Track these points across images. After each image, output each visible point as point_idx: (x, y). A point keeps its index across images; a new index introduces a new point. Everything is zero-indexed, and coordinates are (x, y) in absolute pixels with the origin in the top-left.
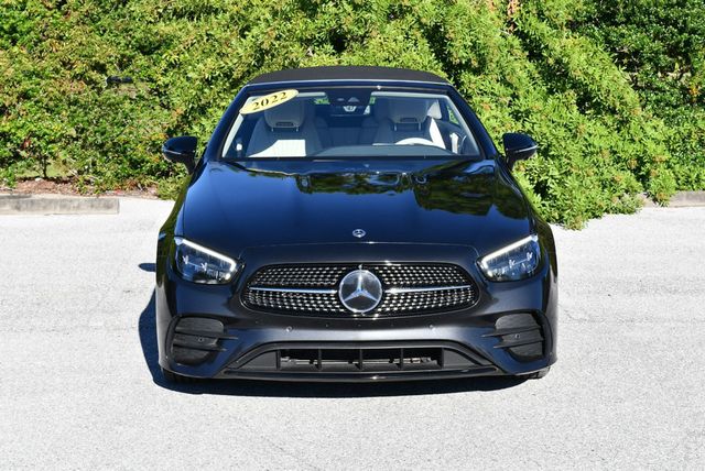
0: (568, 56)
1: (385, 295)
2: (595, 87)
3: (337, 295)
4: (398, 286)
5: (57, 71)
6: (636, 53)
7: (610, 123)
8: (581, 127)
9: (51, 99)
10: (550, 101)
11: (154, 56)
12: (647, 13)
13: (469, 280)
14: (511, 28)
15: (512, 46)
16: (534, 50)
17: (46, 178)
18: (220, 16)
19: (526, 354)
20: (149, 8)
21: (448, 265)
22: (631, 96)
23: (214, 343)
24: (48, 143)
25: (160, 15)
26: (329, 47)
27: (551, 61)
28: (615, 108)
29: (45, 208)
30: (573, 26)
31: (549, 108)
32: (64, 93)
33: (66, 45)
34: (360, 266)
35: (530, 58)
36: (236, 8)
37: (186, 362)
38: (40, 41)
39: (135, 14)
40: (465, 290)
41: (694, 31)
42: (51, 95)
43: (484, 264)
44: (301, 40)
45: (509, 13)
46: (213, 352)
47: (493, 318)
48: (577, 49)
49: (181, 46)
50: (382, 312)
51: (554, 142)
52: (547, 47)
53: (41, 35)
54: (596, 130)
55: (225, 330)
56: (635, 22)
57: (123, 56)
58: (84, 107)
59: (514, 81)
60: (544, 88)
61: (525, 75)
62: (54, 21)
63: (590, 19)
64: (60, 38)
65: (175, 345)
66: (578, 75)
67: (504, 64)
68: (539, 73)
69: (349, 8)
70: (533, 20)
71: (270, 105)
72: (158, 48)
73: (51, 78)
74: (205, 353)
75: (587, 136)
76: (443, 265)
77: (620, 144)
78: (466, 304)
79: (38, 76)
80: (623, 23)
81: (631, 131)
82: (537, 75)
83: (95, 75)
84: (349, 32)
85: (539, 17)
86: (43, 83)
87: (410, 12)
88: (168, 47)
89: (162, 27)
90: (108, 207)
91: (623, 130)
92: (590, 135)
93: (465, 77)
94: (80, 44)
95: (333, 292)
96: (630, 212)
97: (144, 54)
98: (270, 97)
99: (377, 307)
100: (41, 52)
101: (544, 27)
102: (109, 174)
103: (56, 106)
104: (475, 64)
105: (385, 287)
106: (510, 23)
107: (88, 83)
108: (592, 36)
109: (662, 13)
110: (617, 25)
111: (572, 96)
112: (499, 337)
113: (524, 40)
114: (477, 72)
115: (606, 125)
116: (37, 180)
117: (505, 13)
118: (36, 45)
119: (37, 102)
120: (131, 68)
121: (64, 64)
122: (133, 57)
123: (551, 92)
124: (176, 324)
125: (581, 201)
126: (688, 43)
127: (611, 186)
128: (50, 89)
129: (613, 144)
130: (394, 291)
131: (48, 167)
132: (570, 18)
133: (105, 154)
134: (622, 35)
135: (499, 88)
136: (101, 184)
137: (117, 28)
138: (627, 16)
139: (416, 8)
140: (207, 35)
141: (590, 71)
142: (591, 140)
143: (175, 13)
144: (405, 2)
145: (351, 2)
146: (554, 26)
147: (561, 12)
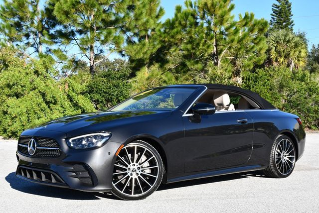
2: (85, 108)
6: (98, 100)
12: (101, 91)
15: (65, 98)
16: (70, 99)
26: (15, 97)
27: (75, 102)
30: (82, 93)
35: (70, 101)
41: (113, 95)
44: (6, 95)
48: (81, 99)
52: (74, 98)
56: (98, 93)
59: (65, 107)
60: (73, 109)
61: (68, 106)
63: (87, 92)
66: (81, 105)
67: (62, 102)
69: (20, 87)
70: (71, 92)
80: (95, 93)
82: (72, 106)
84: (20, 93)
85: (73, 91)
87: (37, 88)
93: (51, 105)
101: (74, 94)
104: (53, 102)
106: (65, 93)
108: (87, 96)
109: (105, 91)
110: (93, 93)
114: (55, 104)
117: (64, 90)
123: (75, 110)
126: (111, 98)
132: (81, 91)
134: (94, 96)
135: (60, 108)
138: (96, 91)
139: (39, 87)
141: (84, 104)
144: (36, 86)
145: (21, 86)
146: (77, 93)
147: (79, 90)
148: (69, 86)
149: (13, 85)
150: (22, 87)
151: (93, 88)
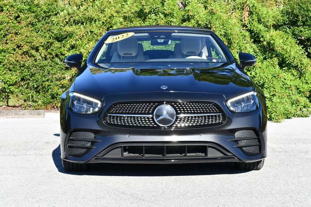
0: (274, 40)
1: (177, 118)
2: (287, 55)
3: (152, 118)
4: (184, 113)
5: (14, 50)
6: (308, 40)
7: (295, 74)
8: (280, 75)
9: (11, 64)
10: (265, 63)
11: (64, 42)
13: (221, 111)
14: (245, 28)
15: (245, 36)
16: (256, 38)
17: (8, 106)
18: (97, 23)
19: (251, 151)
20: (61, 19)
21: (210, 103)
22: (306, 60)
23: (89, 144)
24: (9, 86)
25: (67, 23)
27: (265, 43)
28: (298, 66)
29: (6, 114)
30: (276, 27)
31: (264, 66)
32: (18, 61)
33: (19, 37)
34: (165, 103)
35: (254, 42)
36: (105, 19)
37: (74, 156)
38: (7, 35)
39: (54, 22)
40: (219, 116)
42: (11, 62)
43: (229, 103)
45: (243, 20)
46: (89, 149)
47: (233, 131)
48: (278, 37)
49: (77, 37)
50: (176, 127)
51: (267, 81)
52: (262, 36)
53: (6, 32)
54: (288, 77)
55: (95, 138)
56: (307, 25)
57: (48, 43)
58: (28, 68)
60: (262, 57)
61: (252, 50)
62: (13, 25)
63: (284, 24)
64: (16, 34)
65: (69, 147)
66: (278, 49)
67: (241, 44)
68: (259, 50)
70: (256, 23)
71: (120, 39)
72: (66, 38)
73: (11, 53)
74: (85, 150)
75: (284, 80)
76: (208, 103)
77: (301, 84)
78: (219, 123)
79: (4, 52)
80: (301, 25)
81: (306, 78)
82: (258, 51)
83: (33, 52)
85: (259, 21)
86: (7, 56)
87: (193, 18)
88: (71, 37)
89: (68, 29)
90: (39, 114)
91: (302, 78)
92: (285, 79)
94: (26, 36)
95: (151, 116)
96: (306, 117)
97: (59, 41)
98: (120, 36)
99: (173, 124)
100: (6, 40)
101: (261, 27)
102: (40, 102)
103: (14, 68)
105: (177, 113)
106: (244, 26)
107: (30, 57)
108: (286, 32)
110: (298, 26)
111: (276, 60)
112: (236, 141)
113: (251, 33)
115: (293, 75)
116: (4, 106)
117: (242, 21)
118: (4, 36)
119: (4, 65)
120: (52, 48)
121: (18, 47)
122: (53, 43)
123: (265, 59)
124: (70, 136)
125: (281, 108)
127: (296, 103)
128: (11, 59)
129: (297, 85)
130: (182, 115)
131: (9, 100)
132: (274, 23)
133: (38, 92)
134: (301, 31)
136: (36, 106)
137: (45, 29)
138: (304, 22)
139: (196, 17)
140: (90, 32)
141: (285, 48)
142: (286, 82)
143: (74, 21)
144: (191, 13)
145: (163, 13)
146: (266, 26)
147: (270, 20)
148: (251, 13)
149: (150, 12)
150: (166, 15)
151: (297, 16)
